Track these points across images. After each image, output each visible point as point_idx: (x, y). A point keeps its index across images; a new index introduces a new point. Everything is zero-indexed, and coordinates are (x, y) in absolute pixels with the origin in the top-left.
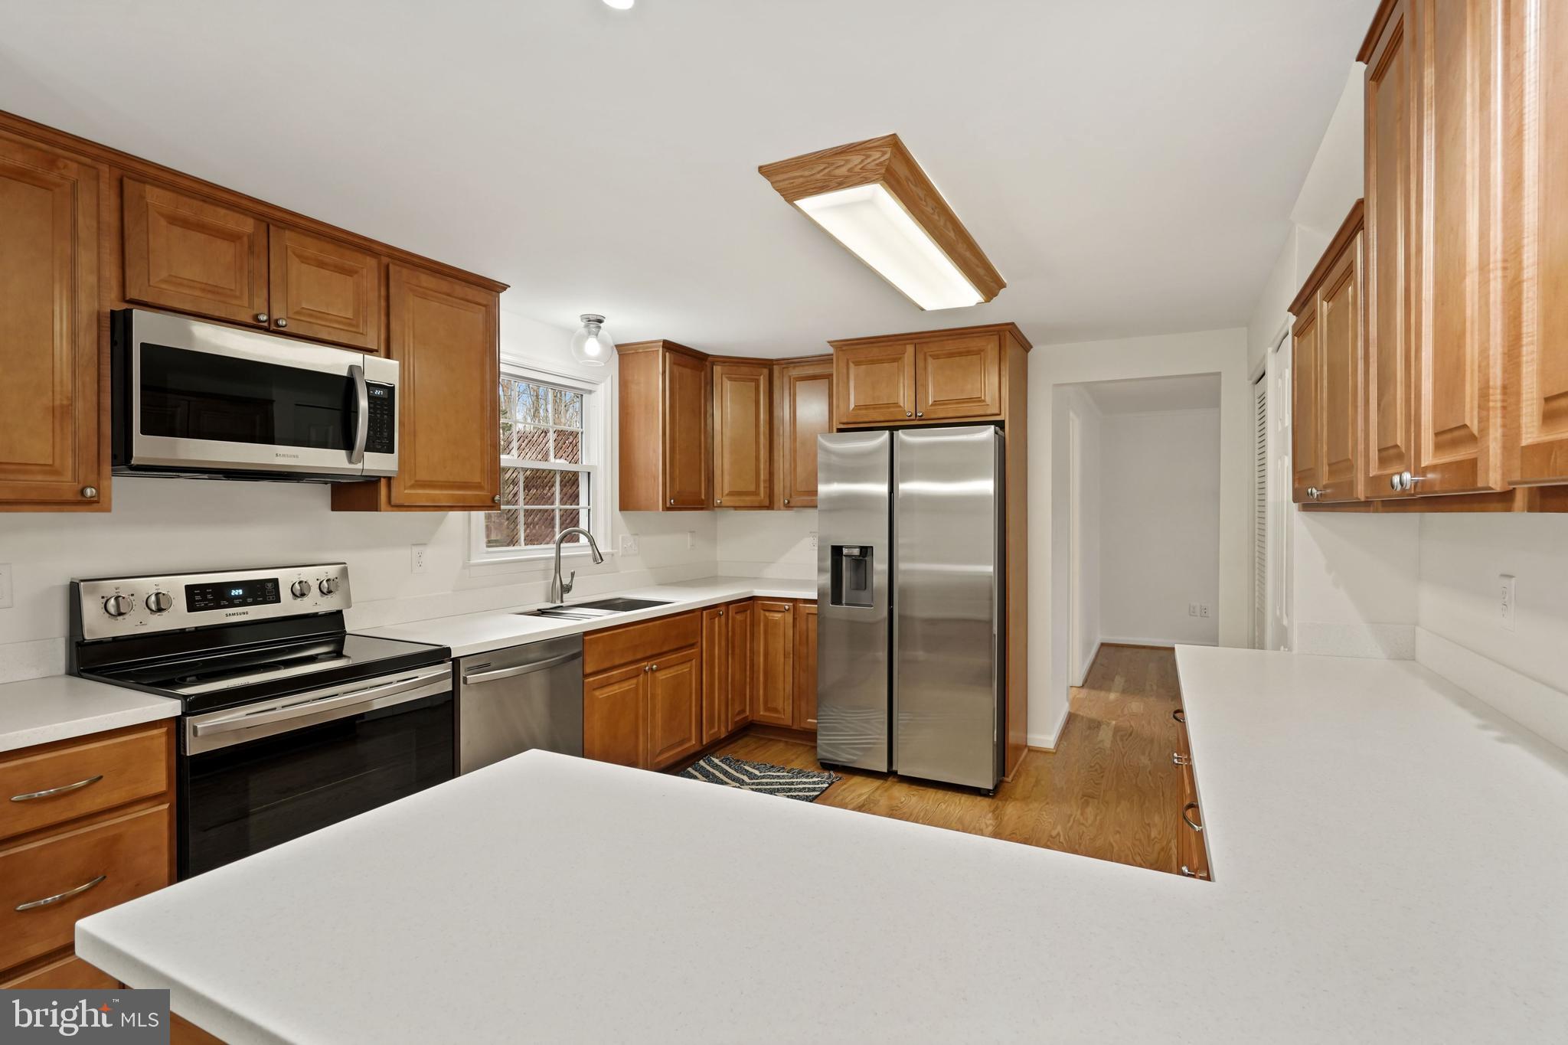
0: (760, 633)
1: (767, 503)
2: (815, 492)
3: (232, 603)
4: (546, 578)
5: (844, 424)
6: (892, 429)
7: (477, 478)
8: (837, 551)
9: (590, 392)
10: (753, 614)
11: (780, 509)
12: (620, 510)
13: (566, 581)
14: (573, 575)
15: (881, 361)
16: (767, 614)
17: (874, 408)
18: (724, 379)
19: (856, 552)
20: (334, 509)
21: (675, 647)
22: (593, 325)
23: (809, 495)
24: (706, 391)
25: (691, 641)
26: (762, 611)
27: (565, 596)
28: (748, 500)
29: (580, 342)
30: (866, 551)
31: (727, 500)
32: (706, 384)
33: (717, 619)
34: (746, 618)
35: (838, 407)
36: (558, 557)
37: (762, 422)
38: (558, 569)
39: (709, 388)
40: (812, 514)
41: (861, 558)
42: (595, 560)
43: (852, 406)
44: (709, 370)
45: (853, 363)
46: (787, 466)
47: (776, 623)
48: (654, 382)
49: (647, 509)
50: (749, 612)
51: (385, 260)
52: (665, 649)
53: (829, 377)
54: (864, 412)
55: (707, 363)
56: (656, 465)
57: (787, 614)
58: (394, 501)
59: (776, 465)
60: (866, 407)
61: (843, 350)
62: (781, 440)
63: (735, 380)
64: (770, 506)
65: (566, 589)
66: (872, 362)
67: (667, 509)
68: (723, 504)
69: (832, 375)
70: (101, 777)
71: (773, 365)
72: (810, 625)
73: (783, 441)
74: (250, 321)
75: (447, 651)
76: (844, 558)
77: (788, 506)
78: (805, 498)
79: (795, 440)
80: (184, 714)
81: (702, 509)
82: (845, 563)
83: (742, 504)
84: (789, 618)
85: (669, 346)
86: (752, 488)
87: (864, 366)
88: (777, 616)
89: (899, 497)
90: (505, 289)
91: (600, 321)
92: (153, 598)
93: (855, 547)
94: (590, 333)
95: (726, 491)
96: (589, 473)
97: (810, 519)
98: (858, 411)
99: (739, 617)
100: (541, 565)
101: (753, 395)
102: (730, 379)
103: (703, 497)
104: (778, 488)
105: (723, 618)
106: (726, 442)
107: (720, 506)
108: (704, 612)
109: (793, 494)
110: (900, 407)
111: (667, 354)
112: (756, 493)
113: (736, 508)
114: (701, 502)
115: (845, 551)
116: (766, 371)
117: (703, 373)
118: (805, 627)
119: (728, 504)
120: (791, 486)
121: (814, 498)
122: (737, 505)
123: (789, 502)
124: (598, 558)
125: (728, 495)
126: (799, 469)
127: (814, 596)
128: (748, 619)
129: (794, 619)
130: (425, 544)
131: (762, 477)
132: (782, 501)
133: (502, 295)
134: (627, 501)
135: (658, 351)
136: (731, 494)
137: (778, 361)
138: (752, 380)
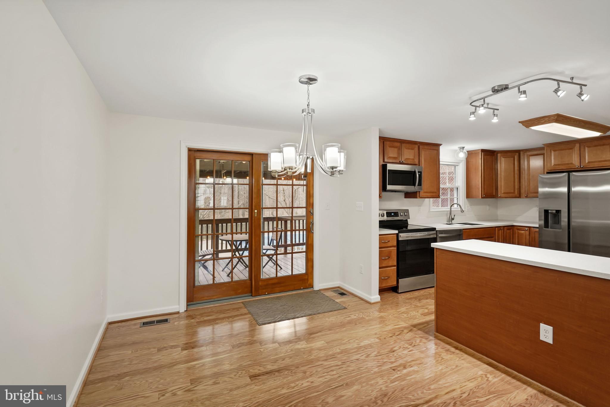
0: (516, 237)
1: (518, 196)
2: (537, 192)
3: (392, 216)
4: (447, 216)
5: (548, 170)
6: (569, 172)
7: (436, 191)
8: (546, 212)
9: (457, 165)
10: (513, 231)
11: (523, 198)
12: (466, 198)
13: (453, 217)
14: (454, 215)
15: (566, 149)
16: (519, 231)
17: (562, 165)
18: (501, 157)
19: (554, 212)
20: (405, 198)
21: (487, 236)
22: (461, 149)
23: (535, 193)
24: (495, 162)
25: (492, 236)
26: (517, 231)
27: (452, 221)
28: (511, 195)
29: (458, 154)
30: (558, 212)
31: (503, 195)
32: (495, 160)
33: (500, 231)
34: (511, 232)
35: (547, 165)
36: (451, 211)
37: (516, 170)
38: (450, 214)
39: (496, 161)
40: (537, 199)
41: (556, 214)
42: (461, 212)
43: (553, 164)
44: (496, 155)
45: (553, 150)
46: (526, 184)
47: (522, 234)
48: (479, 161)
49: (476, 198)
50: (511, 230)
51: (419, 145)
52: (484, 237)
53: (543, 154)
54: (557, 166)
55: (495, 153)
56: (479, 185)
57: (526, 231)
58: (420, 196)
59: (522, 184)
60: (559, 165)
61: (549, 147)
62: (524, 176)
63: (506, 157)
64: (519, 196)
65: (453, 219)
66: (561, 150)
67: (482, 198)
68: (502, 196)
69: (544, 154)
70: (389, 241)
71: (520, 151)
72: (536, 236)
73: (525, 176)
74: (399, 162)
75: (435, 229)
76: (549, 214)
77: (527, 197)
78: (534, 194)
79: (529, 175)
80: (398, 233)
81: (493, 198)
82: (550, 216)
83: (509, 196)
84: (528, 233)
85: (483, 151)
86: (512, 191)
87: (558, 152)
88: (523, 232)
89: (572, 193)
90: (441, 145)
91: (464, 148)
92: (382, 214)
93: (554, 210)
94: (461, 151)
95: (502, 192)
96: (457, 188)
97: (536, 201)
98: (555, 166)
99: (508, 231)
100: (446, 212)
101: (513, 162)
102: (504, 157)
103: (494, 194)
104: (523, 191)
105: (502, 231)
106: (502, 177)
107: (500, 197)
108: (496, 228)
109: (528, 193)
110: (573, 164)
111: (482, 153)
112: (514, 193)
113: (506, 198)
114: (494, 196)
115: (550, 211)
116: (517, 154)
117: (494, 157)
118: (534, 236)
119: (503, 196)
120: (528, 190)
121: (537, 194)
122: (507, 196)
123: (527, 196)
124: (462, 211)
125: (503, 193)
126: (531, 185)
127: (537, 226)
128: (511, 233)
129: (529, 233)
130: (421, 206)
131: (516, 188)
132: (524, 195)
133: (441, 147)
134: (469, 195)
135: (479, 153)
136: (504, 193)
137: (522, 150)
138: (512, 157)
